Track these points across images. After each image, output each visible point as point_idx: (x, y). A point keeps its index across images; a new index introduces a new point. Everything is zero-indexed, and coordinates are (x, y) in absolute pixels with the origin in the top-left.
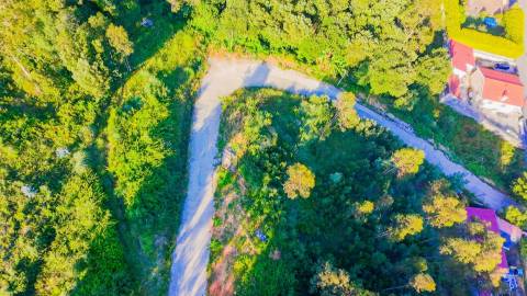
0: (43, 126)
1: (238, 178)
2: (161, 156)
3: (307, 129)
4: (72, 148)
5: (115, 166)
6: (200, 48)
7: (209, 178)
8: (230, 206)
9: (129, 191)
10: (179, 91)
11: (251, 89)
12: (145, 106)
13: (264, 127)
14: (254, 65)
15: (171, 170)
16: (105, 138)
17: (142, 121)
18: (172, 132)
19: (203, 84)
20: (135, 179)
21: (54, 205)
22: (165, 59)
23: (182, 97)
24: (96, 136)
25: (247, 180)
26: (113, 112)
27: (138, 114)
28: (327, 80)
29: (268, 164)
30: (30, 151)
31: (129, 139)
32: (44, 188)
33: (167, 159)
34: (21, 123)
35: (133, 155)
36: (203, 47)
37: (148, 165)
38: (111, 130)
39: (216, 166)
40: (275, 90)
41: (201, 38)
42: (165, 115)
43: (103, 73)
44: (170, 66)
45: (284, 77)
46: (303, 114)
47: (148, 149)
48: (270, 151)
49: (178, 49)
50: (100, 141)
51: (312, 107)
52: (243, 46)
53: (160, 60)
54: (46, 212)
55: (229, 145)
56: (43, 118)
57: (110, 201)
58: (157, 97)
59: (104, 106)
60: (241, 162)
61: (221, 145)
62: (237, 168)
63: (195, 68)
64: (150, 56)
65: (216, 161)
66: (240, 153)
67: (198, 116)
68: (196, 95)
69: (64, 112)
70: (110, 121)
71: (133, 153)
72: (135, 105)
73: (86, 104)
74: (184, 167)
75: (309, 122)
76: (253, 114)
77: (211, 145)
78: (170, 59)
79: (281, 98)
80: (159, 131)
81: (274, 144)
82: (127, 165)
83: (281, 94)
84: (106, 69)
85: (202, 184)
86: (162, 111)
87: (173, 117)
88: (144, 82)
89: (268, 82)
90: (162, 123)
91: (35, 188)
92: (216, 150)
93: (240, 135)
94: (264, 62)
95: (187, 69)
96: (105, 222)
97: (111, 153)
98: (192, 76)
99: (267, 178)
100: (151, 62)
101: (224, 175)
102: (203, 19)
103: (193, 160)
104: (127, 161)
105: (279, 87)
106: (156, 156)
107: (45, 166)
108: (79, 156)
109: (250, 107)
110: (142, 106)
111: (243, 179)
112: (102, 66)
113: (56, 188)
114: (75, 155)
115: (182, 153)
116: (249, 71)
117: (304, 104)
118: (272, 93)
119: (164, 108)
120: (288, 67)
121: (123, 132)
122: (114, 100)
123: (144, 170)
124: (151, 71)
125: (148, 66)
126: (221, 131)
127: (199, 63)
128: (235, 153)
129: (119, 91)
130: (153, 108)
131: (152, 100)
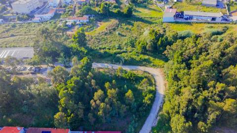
0: (130, 47)
6: (161, 66)
9: (118, 55)
10: (145, 63)
18: (133, 61)
27: (136, 56)
34: (130, 44)
42: (137, 60)
44: (152, 61)
45: (161, 85)
49: (158, 62)
57: (116, 54)
67: (140, 67)
76: (143, 75)
80: (132, 59)
82: (123, 55)
83: (154, 83)
95: (152, 64)
97: (126, 53)
100: (151, 58)
105: (156, 83)
106: (126, 58)
107: (122, 48)
108: (125, 50)
118: (153, 81)
127: (156, 66)
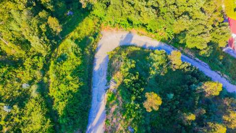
0: (16, 71)
1: (118, 97)
2: (77, 86)
3: (154, 68)
4: (31, 83)
5: (53, 92)
6: (97, 26)
7: (103, 97)
8: (114, 113)
9: (60, 107)
10: (86, 49)
11: (124, 47)
12: (69, 58)
13: (131, 68)
14: (125, 34)
15: (82, 94)
16: (48, 77)
17: (67, 67)
18: (83, 72)
19: (99, 45)
20: (63, 100)
21: (21, 115)
22: (79, 33)
23: (88, 52)
24: (44, 76)
25: (123, 98)
26: (52, 62)
27: (65, 63)
28: (163, 41)
29: (134, 89)
30: (9, 85)
31: (60, 77)
32: (15, 106)
33: (80, 88)
34: (5, 70)
35: (62, 86)
36: (99, 25)
37: (70, 91)
38: (51, 72)
39: (106, 90)
40: (136, 47)
41: (98, 20)
42: (79, 63)
43: (46, 43)
44: (82, 35)
45: (141, 39)
46: (151, 60)
47: (70, 83)
48: (135, 82)
49: (86, 27)
50: (45, 79)
51: (156, 56)
52: (119, 24)
53: (76, 33)
54: (16, 120)
55: (113, 78)
56: (16, 67)
57: (51, 114)
58: (75, 53)
59: (48, 59)
60: (119, 88)
61: (109, 79)
62: (117, 91)
63: (95, 37)
64: (71, 31)
65: (106, 87)
66: (119, 83)
67: (96, 63)
68: (96, 51)
69: (27, 63)
70: (51, 68)
71: (62, 85)
72: (63, 58)
73: (38, 58)
74: (90, 91)
75: (154, 64)
76: (125, 61)
77: (103, 79)
78: (82, 32)
79: (139, 51)
80: (76, 72)
81: (137, 78)
82: (59, 92)
83: (139, 49)
84: (48, 40)
85: (99, 100)
86: (77, 61)
87: (83, 64)
88: (68, 45)
89: (132, 42)
90: (78, 67)
91: (11, 107)
92: (106, 81)
93: (118, 73)
94: (130, 32)
95: (90, 38)
96: (48, 125)
97: (51, 85)
98: (93, 41)
99: (134, 98)
100: (72, 34)
101: (110, 95)
102: (98, 11)
103: (94, 87)
104: (59, 90)
105: (138, 45)
106: (75, 87)
107: (17, 93)
108: (34, 88)
109: (123, 57)
110: (67, 58)
111: (120, 98)
112: (46, 39)
113: (22, 106)
114: (32, 86)
115: (88, 83)
116: (122, 38)
117: (152, 54)
118: (134, 48)
119: (79, 59)
120: (142, 34)
121: (57, 73)
122: (53, 55)
123: (68, 94)
124: (72, 39)
125: (71, 36)
126: (108, 71)
127: (97, 34)
128: (116, 83)
129: (56, 50)
130: (73, 59)
131: (73, 55)
